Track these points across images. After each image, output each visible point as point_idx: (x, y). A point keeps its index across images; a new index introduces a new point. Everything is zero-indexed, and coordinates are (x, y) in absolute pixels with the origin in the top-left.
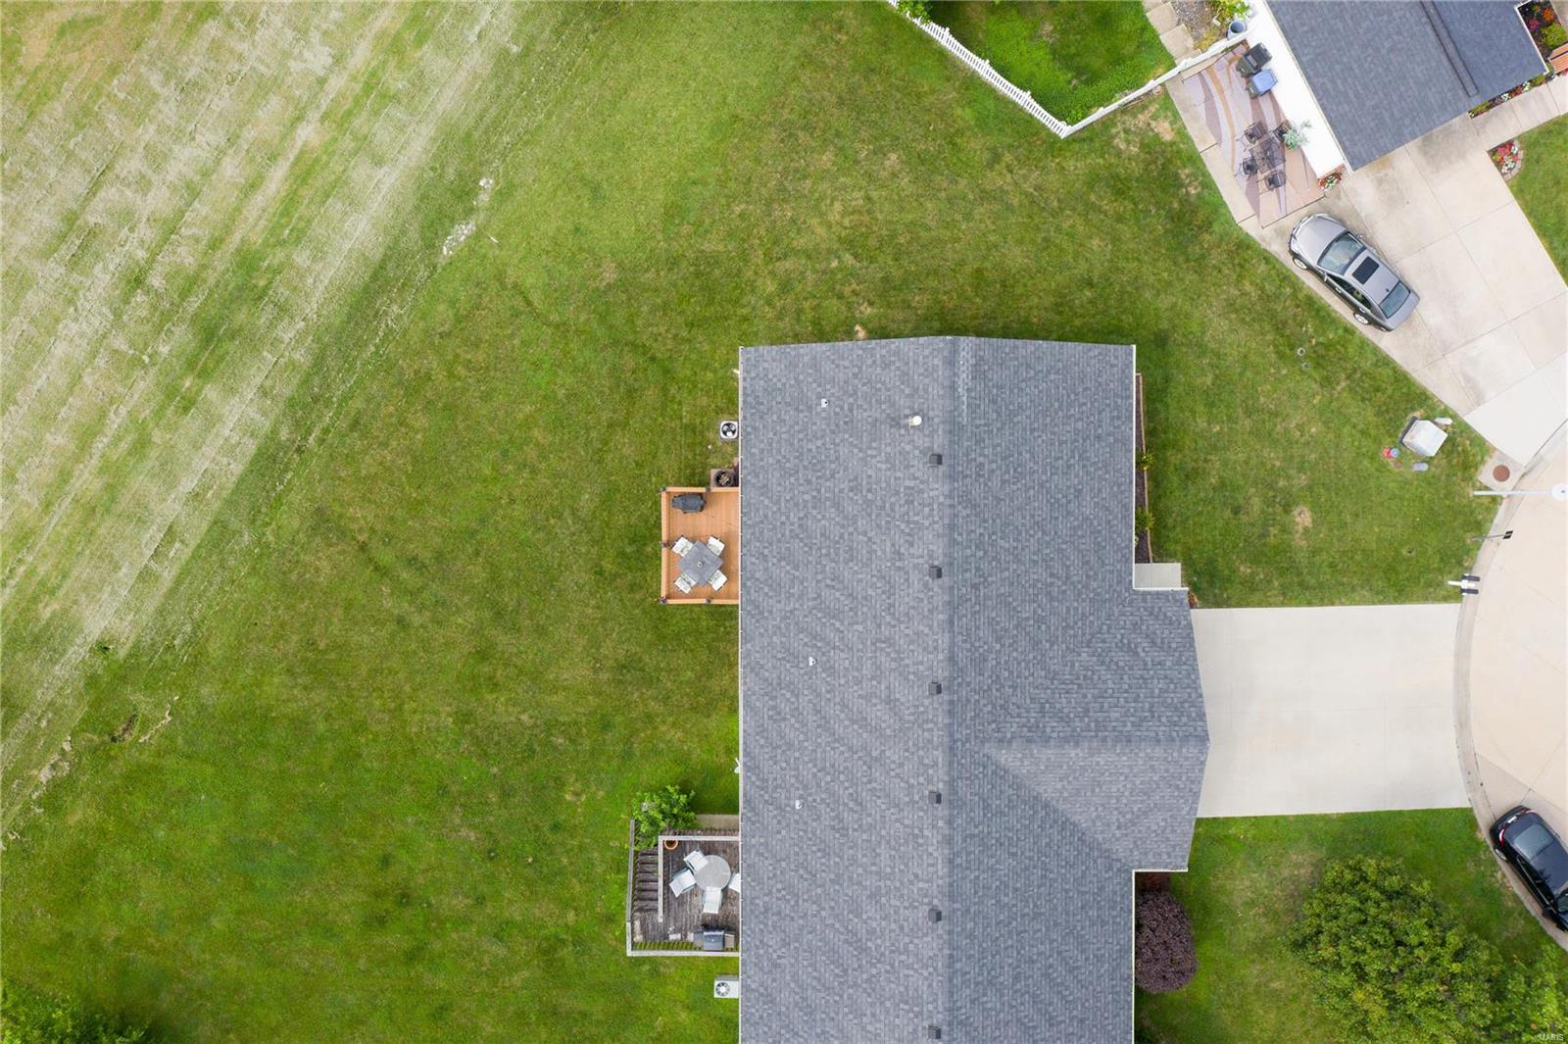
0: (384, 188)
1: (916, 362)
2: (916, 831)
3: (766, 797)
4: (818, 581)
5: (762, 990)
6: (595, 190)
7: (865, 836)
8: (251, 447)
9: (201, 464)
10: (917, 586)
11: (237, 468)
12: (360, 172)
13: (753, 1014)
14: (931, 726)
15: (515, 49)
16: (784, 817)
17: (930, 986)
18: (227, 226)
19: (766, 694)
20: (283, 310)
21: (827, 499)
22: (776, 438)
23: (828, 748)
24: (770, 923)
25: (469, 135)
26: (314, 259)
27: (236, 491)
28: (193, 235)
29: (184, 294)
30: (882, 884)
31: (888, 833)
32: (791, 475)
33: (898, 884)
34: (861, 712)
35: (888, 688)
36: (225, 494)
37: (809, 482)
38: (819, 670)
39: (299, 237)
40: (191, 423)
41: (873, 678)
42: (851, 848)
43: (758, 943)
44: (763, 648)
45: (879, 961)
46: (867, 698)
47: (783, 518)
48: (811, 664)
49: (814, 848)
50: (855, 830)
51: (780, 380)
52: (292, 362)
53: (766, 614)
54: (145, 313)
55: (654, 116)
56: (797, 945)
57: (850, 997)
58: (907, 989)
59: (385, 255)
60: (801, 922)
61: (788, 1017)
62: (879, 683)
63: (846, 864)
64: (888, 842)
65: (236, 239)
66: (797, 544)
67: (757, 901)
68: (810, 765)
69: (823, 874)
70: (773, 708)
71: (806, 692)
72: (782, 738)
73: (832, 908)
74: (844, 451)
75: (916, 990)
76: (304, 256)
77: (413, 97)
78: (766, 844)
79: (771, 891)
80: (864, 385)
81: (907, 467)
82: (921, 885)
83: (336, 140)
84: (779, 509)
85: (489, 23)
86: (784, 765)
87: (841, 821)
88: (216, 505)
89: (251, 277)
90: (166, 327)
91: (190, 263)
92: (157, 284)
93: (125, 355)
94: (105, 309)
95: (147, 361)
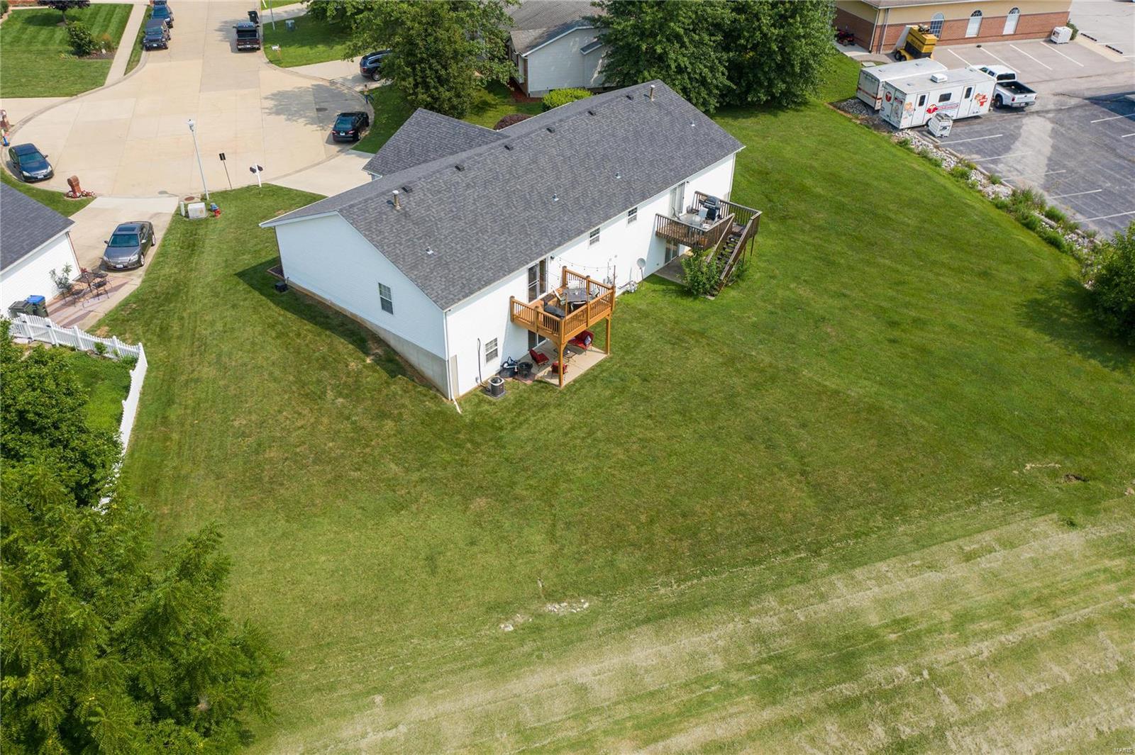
0: (595, 667)
1: (365, 219)
4: (519, 214)
6: (430, 559)
8: (859, 573)
9: (916, 583)
10: (473, 173)
11: (881, 567)
12: (604, 692)
15: (378, 699)
18: (771, 731)
20: (760, 638)
21: (476, 228)
22: (473, 268)
25: (485, 664)
26: (704, 656)
28: (813, 747)
29: (851, 703)
32: (484, 251)
35: (529, 165)
36: (903, 558)
37: (477, 240)
38: (556, 195)
39: (704, 680)
40: (906, 610)
44: (576, 223)
47: (508, 243)
48: (557, 199)
52: (782, 602)
53: (560, 228)
54: (907, 715)
55: (337, 571)
59: (638, 626)
62: (532, 169)
65: (768, 714)
66: (514, 233)
71: (572, 196)
74: (445, 232)
76: (711, 663)
77: (503, 719)
80: (401, 238)
81: (422, 201)
83: (606, 733)
84: (506, 248)
85: (376, 731)
88: (915, 555)
89: (776, 676)
90: (891, 686)
91: (831, 725)
92: (879, 731)
93: (948, 693)
94: (954, 747)
95: (925, 673)
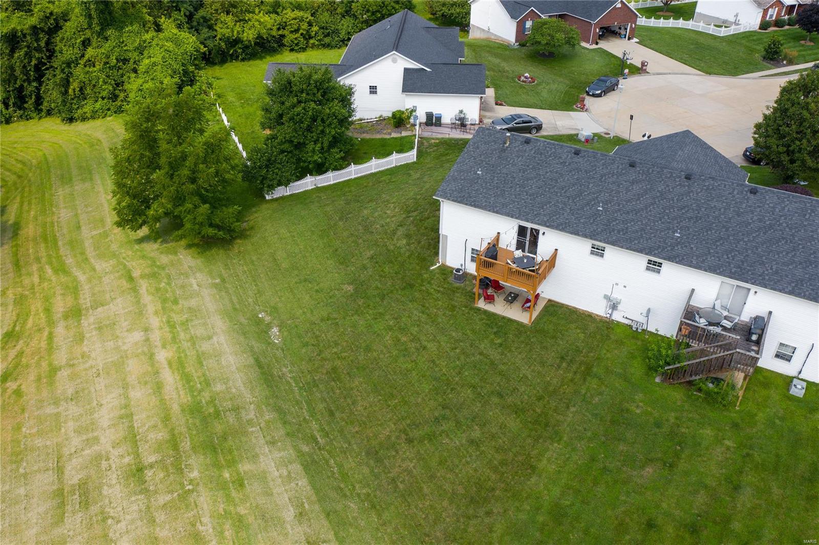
0: (223, 343)
1: (483, 138)
2: (705, 188)
3: (669, 249)
4: (561, 196)
5: (793, 285)
7: (703, 210)
8: (297, 467)
9: (283, 499)
10: (581, 160)
11: (303, 482)
12: (205, 346)
13: (810, 294)
14: (651, 170)
16: (683, 243)
17: (795, 202)
18: (164, 409)
19: (610, 233)
20: (236, 409)
21: (523, 182)
22: (483, 194)
23: (649, 213)
24: (748, 268)
25: (234, 309)
26: (225, 384)
27: (317, 490)
28: (149, 427)
29: (175, 447)
30: (732, 209)
31: (704, 199)
32: (504, 193)
33: (734, 202)
34: (635, 195)
35: (626, 182)
36: (314, 498)
37: (511, 187)
38: (606, 206)
39: (207, 383)
40: (254, 488)
41: (619, 186)
42: (708, 217)
43: (761, 278)
44: (584, 228)
45: (779, 221)
46: (628, 190)
47: (523, 201)
48: (601, 209)
49: (705, 234)
50: (699, 213)
51: (458, 186)
52: (267, 422)
53: (567, 221)
54: (162, 475)
56: (764, 258)
57: (799, 240)
58: (796, 213)
59: (255, 358)
60: (749, 252)
61: (813, 275)
62: (622, 184)
63: (717, 221)
64: (709, 200)
65: (176, 408)
66: (538, 200)
67: (733, 271)
68: (657, 223)
69: (722, 234)
70: (619, 232)
71: (616, 215)
72: (637, 232)
73: (743, 235)
74: (505, 171)
75: (798, 209)
76: (219, 386)
77: (196, 315)
78: (698, 257)
79: (727, 262)
80: (481, 157)
81: (525, 151)
82: (735, 193)
83: (180, 348)
84: (517, 202)
85: (197, 282)
86: (653, 235)
87: (691, 218)
88: (317, 507)
89: (203, 413)
90: (183, 467)
91: (161, 435)
92: (152, 459)
93: (173, 500)
94: (133, 499)
95: (190, 487)
